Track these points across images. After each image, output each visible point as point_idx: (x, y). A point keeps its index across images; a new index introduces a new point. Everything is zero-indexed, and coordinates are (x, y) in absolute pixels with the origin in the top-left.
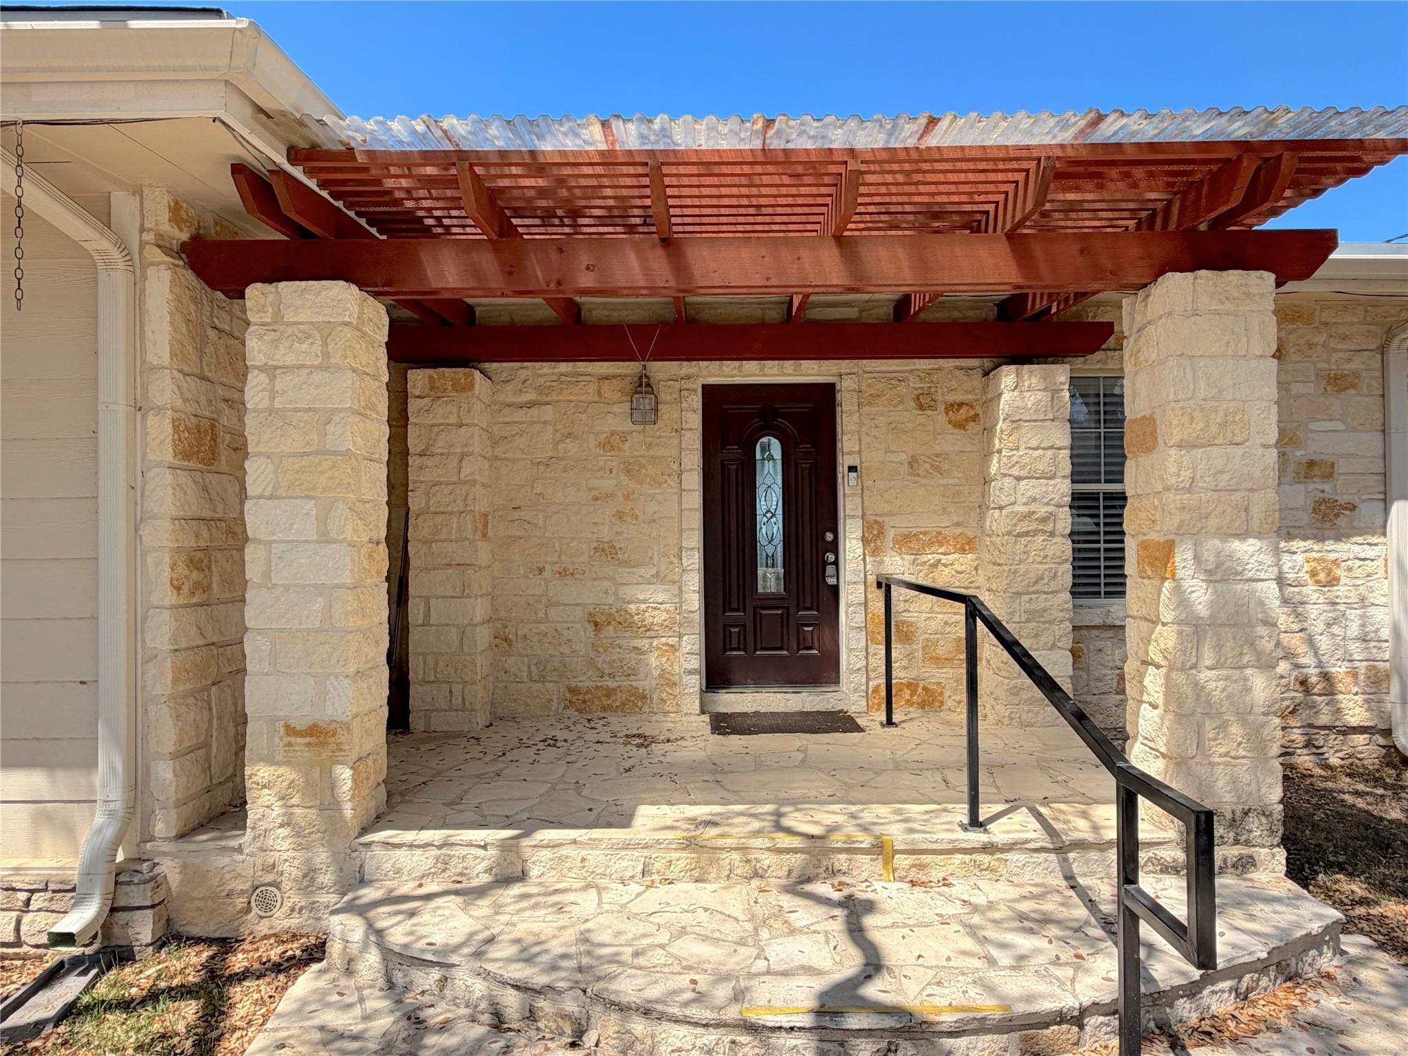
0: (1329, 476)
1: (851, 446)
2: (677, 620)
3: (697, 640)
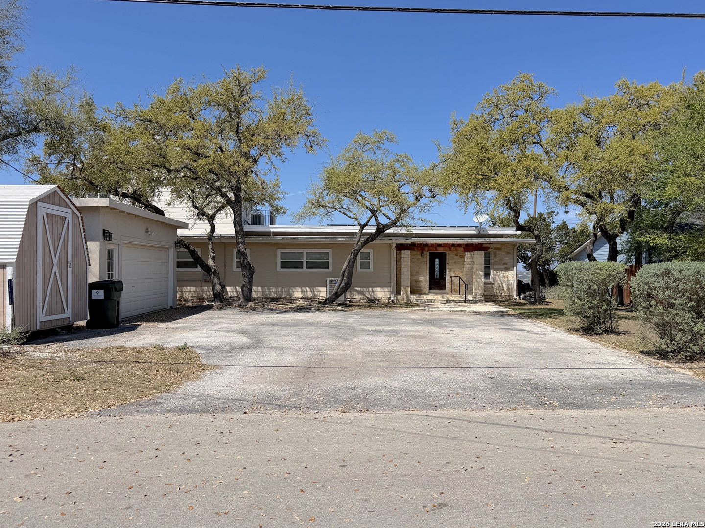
0: (507, 265)
1: (447, 260)
2: (426, 281)
3: (428, 284)
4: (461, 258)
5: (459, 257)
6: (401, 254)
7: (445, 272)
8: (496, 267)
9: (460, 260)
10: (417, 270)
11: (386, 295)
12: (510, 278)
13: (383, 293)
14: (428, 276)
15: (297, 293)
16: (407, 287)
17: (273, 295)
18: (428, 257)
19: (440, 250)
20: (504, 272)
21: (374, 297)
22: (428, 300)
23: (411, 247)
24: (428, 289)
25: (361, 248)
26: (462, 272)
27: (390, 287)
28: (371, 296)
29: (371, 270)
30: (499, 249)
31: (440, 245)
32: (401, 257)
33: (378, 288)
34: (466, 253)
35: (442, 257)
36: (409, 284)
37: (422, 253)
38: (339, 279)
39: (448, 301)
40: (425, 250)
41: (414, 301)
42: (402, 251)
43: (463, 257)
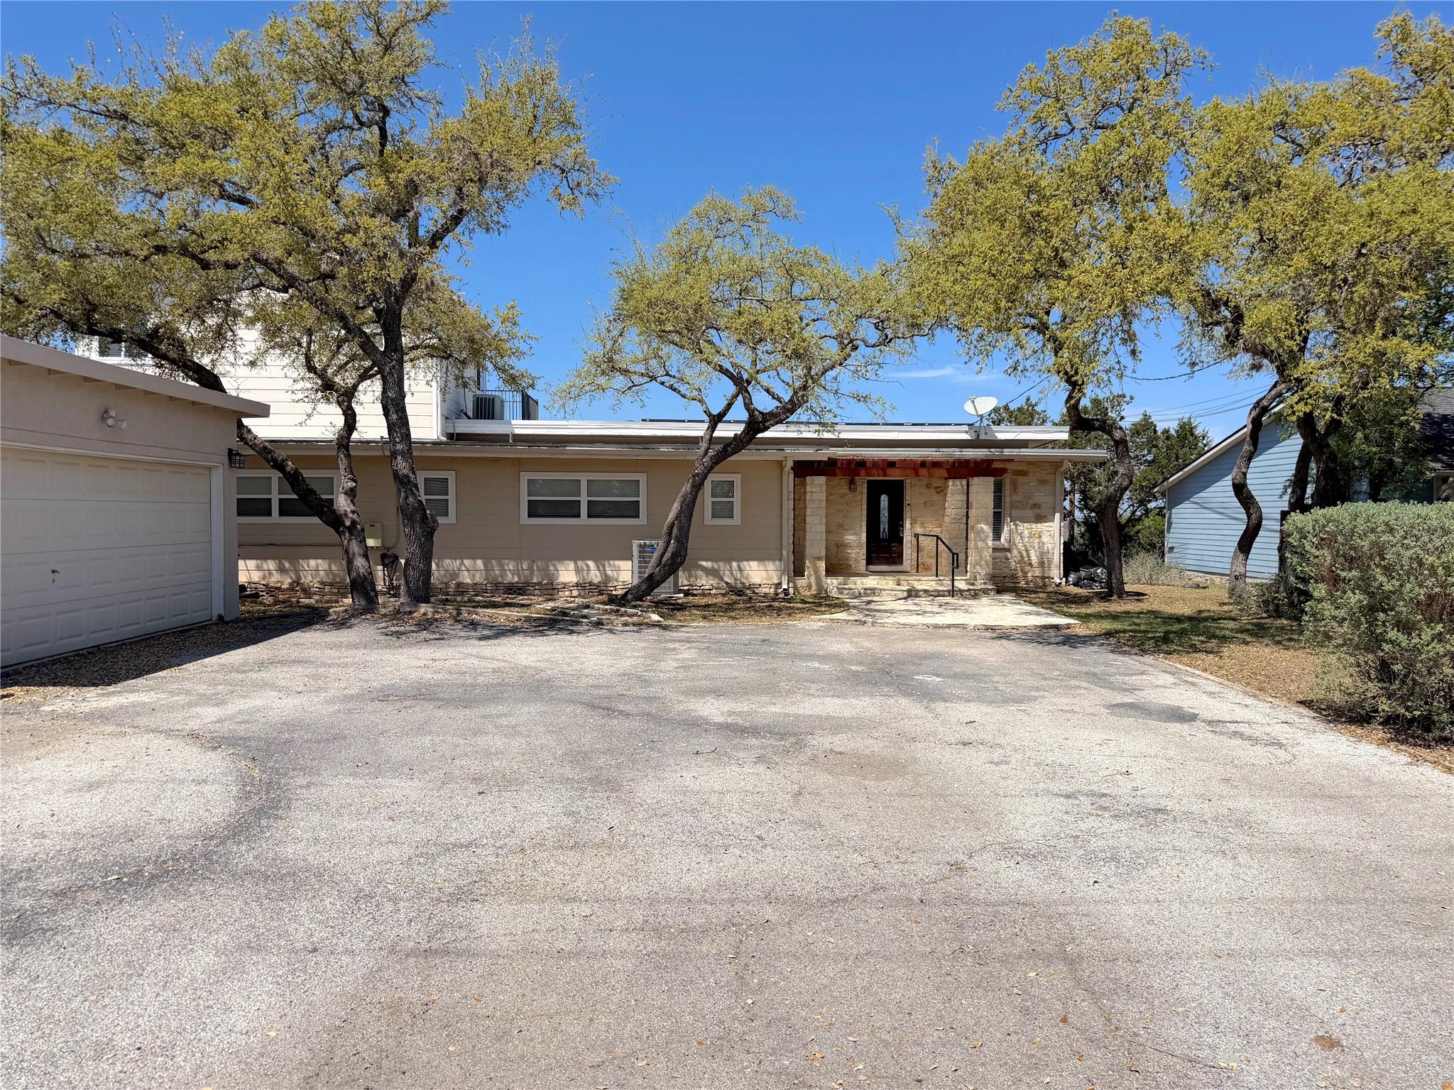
0: (1039, 508)
1: (908, 498)
2: (859, 545)
3: (864, 551)
4: (938, 493)
5: (933, 490)
6: (804, 485)
7: (902, 526)
8: (1015, 513)
9: (936, 497)
10: (840, 521)
11: (769, 578)
12: (1045, 539)
13: (764, 574)
14: (864, 535)
15: (567, 574)
16: (819, 559)
17: (511, 578)
18: (865, 491)
19: (894, 475)
20: (1034, 525)
21: (743, 583)
22: (866, 589)
23: (828, 468)
24: (864, 562)
25: (710, 469)
26: (940, 526)
27: (781, 560)
28: (736, 580)
29: (737, 520)
30: (1024, 473)
31: (891, 464)
32: (805, 492)
33: (751, 563)
34: (951, 482)
35: (896, 492)
36: (823, 553)
37: (852, 482)
38: (661, 543)
39: (912, 594)
40: (858, 475)
41: (834, 593)
42: (808, 478)
43: (942, 491)
